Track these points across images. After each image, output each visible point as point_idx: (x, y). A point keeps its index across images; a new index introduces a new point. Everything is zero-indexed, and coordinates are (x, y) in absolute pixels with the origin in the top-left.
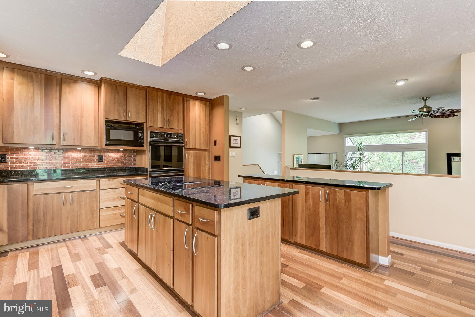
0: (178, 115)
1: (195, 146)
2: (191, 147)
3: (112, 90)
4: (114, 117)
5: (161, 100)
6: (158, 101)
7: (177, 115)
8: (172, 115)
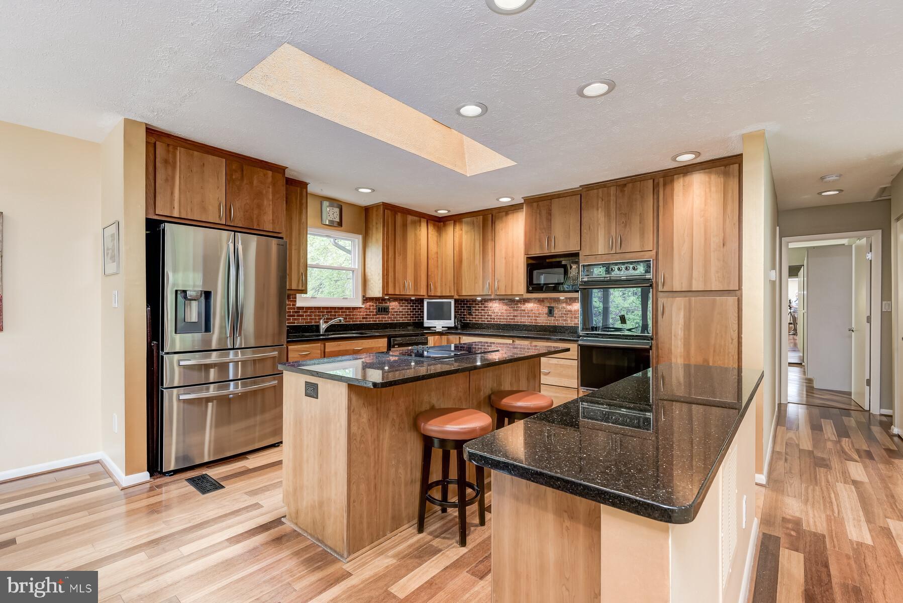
0: (641, 221)
1: (691, 284)
2: (677, 287)
3: (532, 212)
4: (536, 252)
5: (604, 202)
6: (599, 205)
7: (640, 223)
8: (628, 226)
